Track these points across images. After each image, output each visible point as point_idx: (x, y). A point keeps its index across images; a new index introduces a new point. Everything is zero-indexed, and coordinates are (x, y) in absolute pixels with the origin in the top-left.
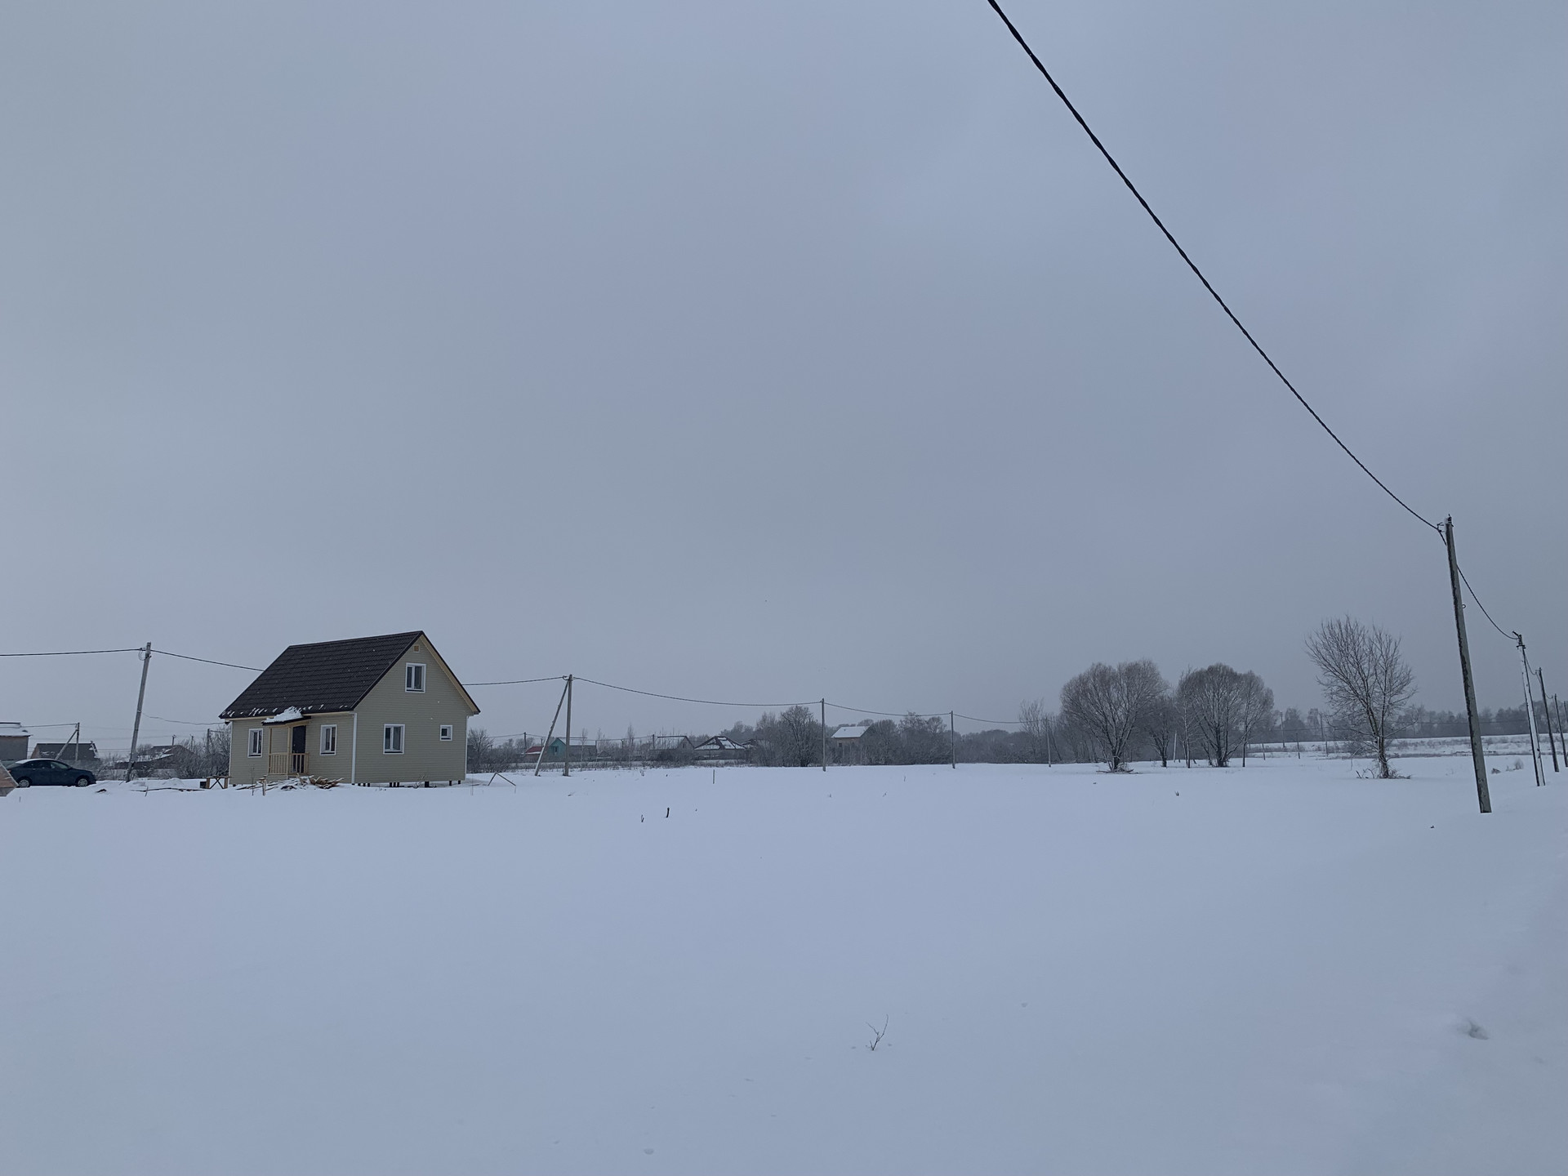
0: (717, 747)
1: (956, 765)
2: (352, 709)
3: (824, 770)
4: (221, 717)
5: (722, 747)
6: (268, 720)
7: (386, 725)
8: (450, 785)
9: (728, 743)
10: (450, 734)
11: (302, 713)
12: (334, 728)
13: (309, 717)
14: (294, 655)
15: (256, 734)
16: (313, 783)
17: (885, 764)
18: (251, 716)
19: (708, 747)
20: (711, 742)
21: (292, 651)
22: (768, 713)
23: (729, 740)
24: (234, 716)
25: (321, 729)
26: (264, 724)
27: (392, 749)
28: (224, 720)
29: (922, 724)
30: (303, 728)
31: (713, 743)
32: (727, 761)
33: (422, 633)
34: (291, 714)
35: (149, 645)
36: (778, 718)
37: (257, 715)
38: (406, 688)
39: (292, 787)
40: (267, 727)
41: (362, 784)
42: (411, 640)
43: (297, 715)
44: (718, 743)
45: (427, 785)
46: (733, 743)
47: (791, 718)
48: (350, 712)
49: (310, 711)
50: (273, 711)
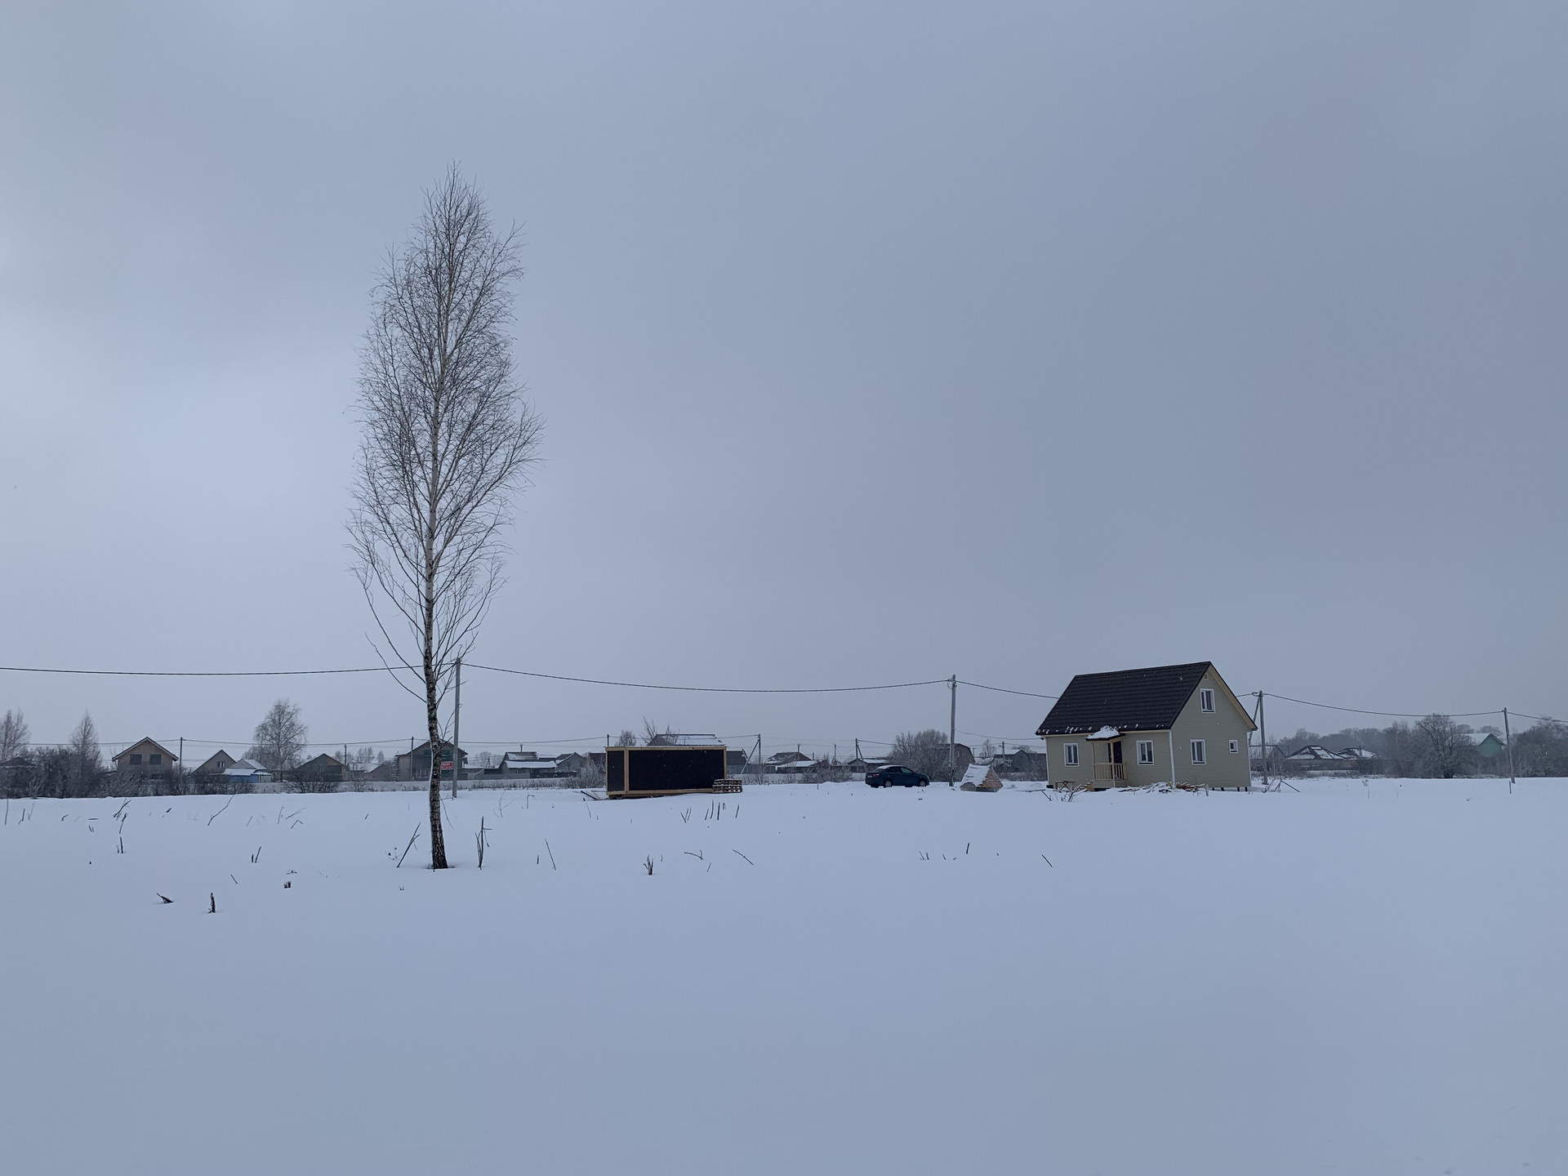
0: (1313, 757)
2: (1170, 728)
4: (1037, 734)
5: (1317, 757)
6: (1090, 737)
7: (1192, 740)
8: (1239, 790)
9: (1323, 752)
10: (1236, 747)
11: (1119, 730)
13: (1124, 735)
14: (1083, 683)
15: (1071, 747)
18: (1068, 733)
19: (1302, 757)
21: (1076, 678)
22: (1399, 722)
23: (1325, 750)
24: (1049, 734)
25: (1137, 743)
26: (1087, 740)
27: (1197, 761)
28: (1040, 736)
30: (1120, 743)
34: (1106, 732)
35: (954, 677)
36: (1412, 727)
37: (1073, 732)
38: (1202, 710)
40: (1090, 742)
42: (1201, 670)
43: (1115, 733)
44: (1313, 752)
45: (1223, 790)
46: (1328, 752)
47: (1429, 727)
48: (1165, 731)
49: (1125, 730)
50: (1090, 729)
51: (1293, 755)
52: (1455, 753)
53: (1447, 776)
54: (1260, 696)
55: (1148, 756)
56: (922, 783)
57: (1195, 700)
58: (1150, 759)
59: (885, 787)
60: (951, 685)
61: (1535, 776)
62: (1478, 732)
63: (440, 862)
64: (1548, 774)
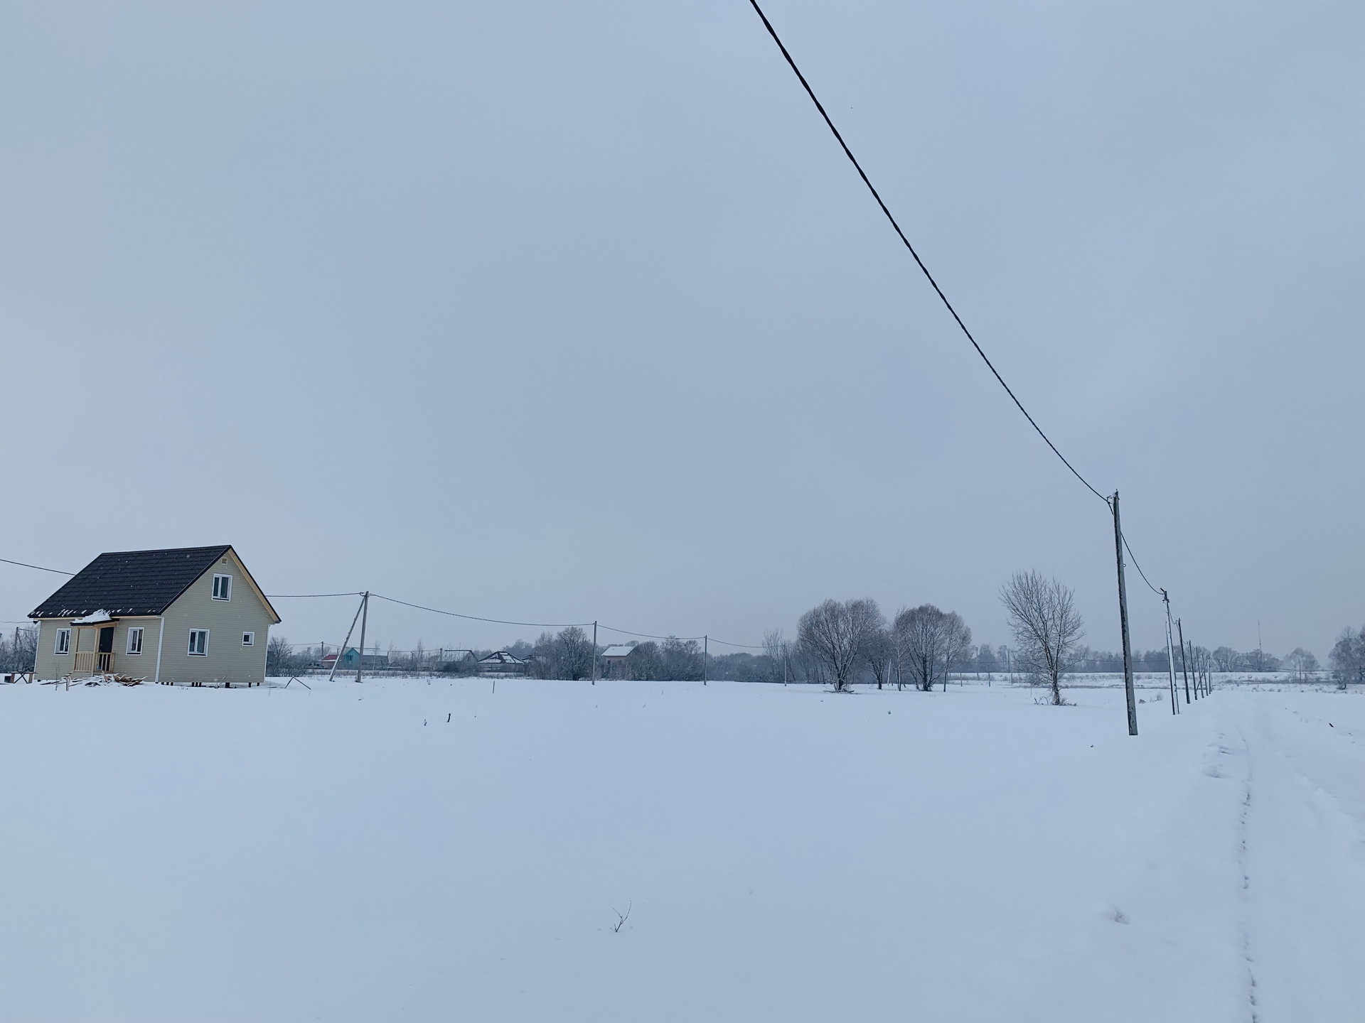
0: (499, 661)
1: (707, 682)
2: (160, 614)
3: (593, 684)
5: (503, 661)
6: (77, 620)
7: (192, 630)
8: (250, 686)
9: (509, 657)
10: (252, 639)
11: (110, 615)
12: (141, 631)
13: (118, 620)
14: (106, 561)
15: (63, 633)
16: (117, 681)
17: (647, 680)
18: (60, 616)
19: (491, 661)
20: (494, 656)
21: (104, 558)
22: (546, 634)
24: (41, 617)
25: (128, 630)
26: (73, 624)
27: (196, 652)
28: (32, 619)
29: (680, 646)
30: (112, 629)
31: (495, 658)
32: (507, 673)
34: (100, 616)
36: (555, 637)
37: (65, 616)
38: (213, 597)
39: (96, 684)
40: (76, 628)
41: (165, 683)
42: (221, 552)
43: (106, 617)
44: (500, 657)
45: (227, 686)
46: (513, 657)
47: (567, 638)
48: (157, 617)
49: (120, 614)
50: (83, 613)
51: (484, 659)
52: (582, 660)
54: (366, 596)
55: (137, 646)
57: (205, 584)
58: (139, 650)
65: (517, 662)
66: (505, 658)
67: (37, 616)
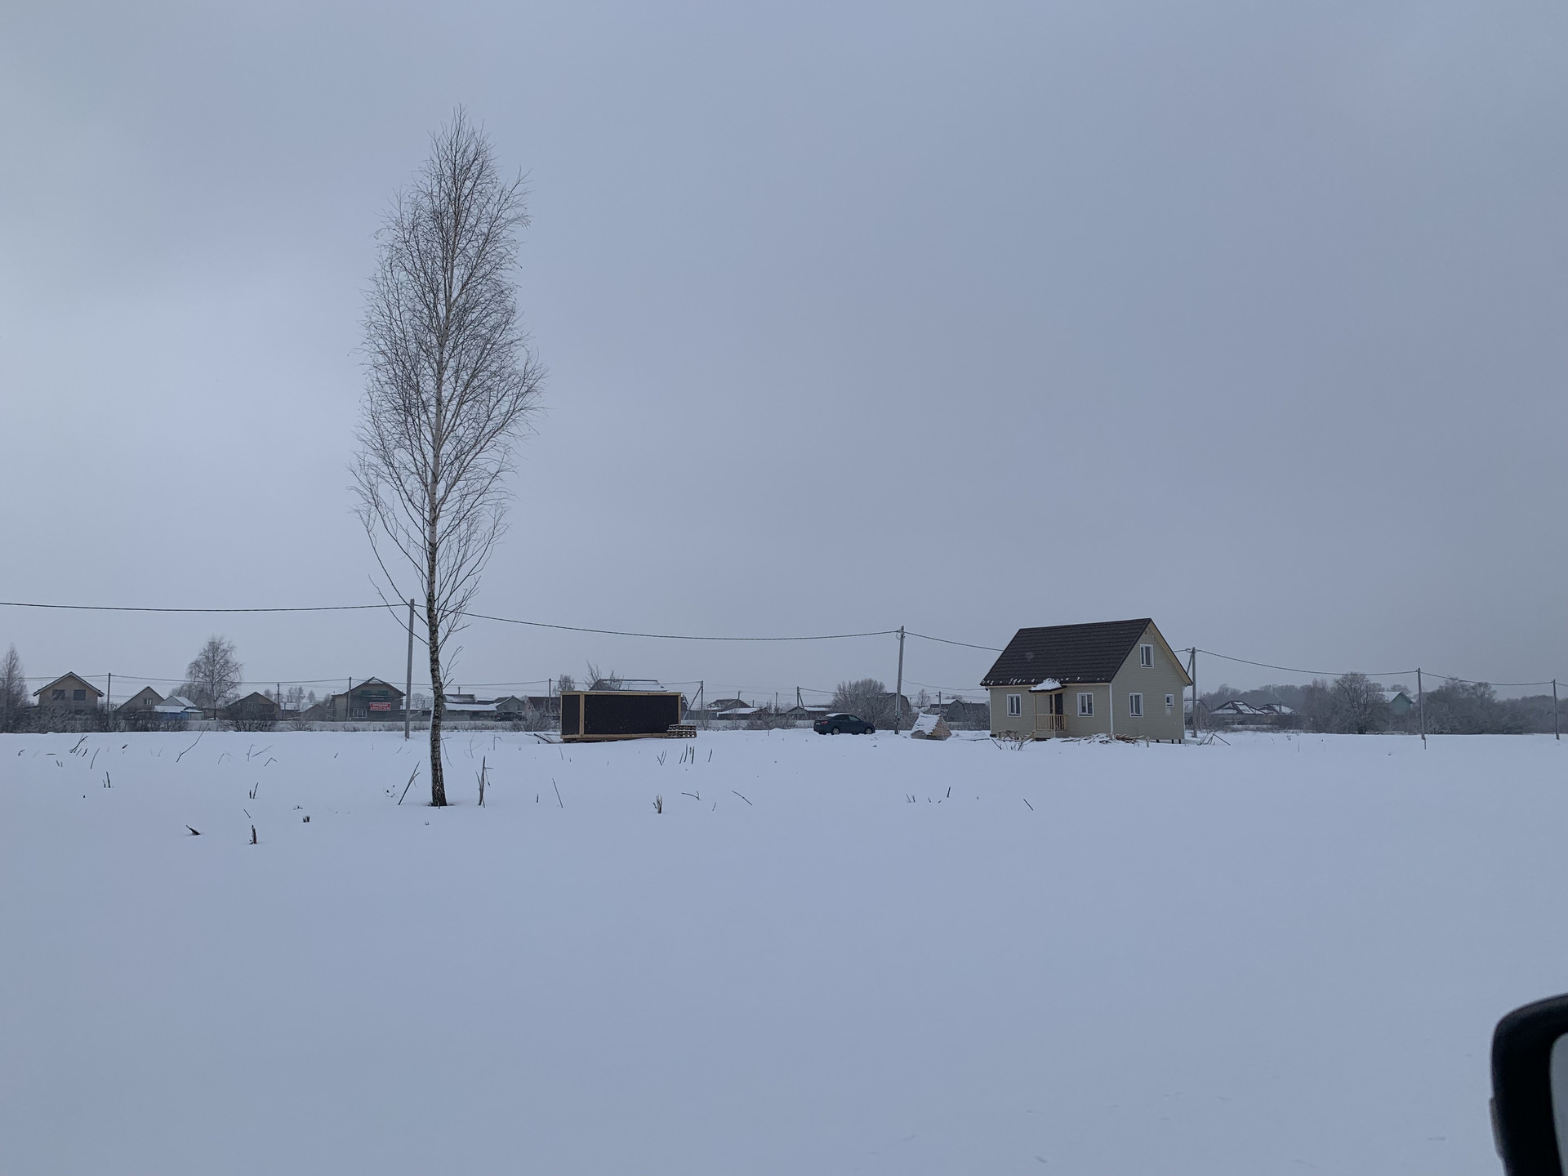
0: (1235, 712)
1: (1560, 735)
2: (1110, 682)
4: (981, 684)
5: (1240, 712)
6: (1033, 689)
7: (1131, 694)
8: (1172, 742)
9: (1245, 707)
10: (1172, 701)
11: (1061, 683)
13: (1066, 687)
14: (1025, 638)
15: (1012, 698)
18: (1011, 684)
19: (1225, 712)
20: (1227, 706)
21: (1024, 633)
22: (1319, 680)
23: (1247, 705)
24: (993, 685)
25: (1079, 695)
26: (1030, 691)
27: (1134, 713)
28: (984, 687)
29: (1467, 690)
30: (1062, 695)
31: (1230, 708)
33: (1150, 620)
34: (1049, 684)
35: (903, 628)
37: (1016, 684)
38: (1141, 665)
40: (1033, 694)
42: (1143, 625)
43: (1057, 685)
44: (1235, 707)
45: (1158, 741)
46: (1250, 707)
47: (1346, 685)
48: (1106, 684)
49: (1067, 682)
50: (1033, 681)
51: (1218, 709)
52: (1369, 710)
53: (1361, 732)
54: (1193, 652)
55: (1087, 708)
56: (869, 731)
57: (1135, 655)
58: (1090, 711)
59: (833, 734)
60: (899, 636)
61: (1441, 733)
62: (1388, 691)
63: (439, 799)
64: (1454, 731)
65: (1257, 712)
66: (1241, 708)
67: (989, 685)
